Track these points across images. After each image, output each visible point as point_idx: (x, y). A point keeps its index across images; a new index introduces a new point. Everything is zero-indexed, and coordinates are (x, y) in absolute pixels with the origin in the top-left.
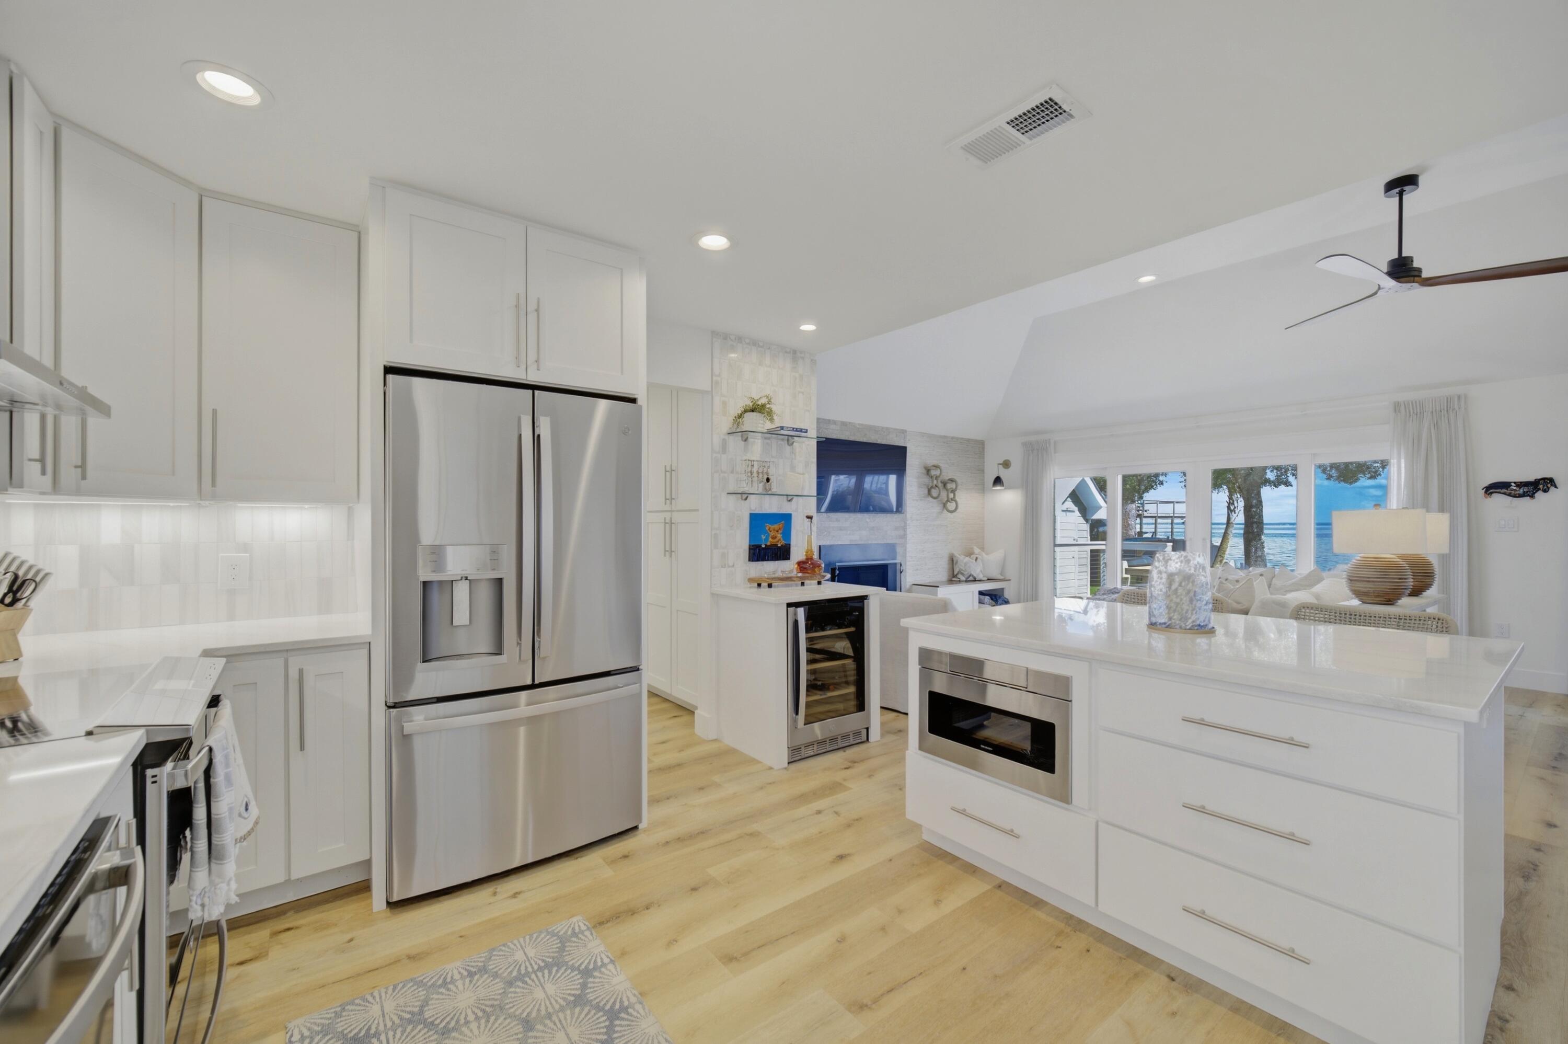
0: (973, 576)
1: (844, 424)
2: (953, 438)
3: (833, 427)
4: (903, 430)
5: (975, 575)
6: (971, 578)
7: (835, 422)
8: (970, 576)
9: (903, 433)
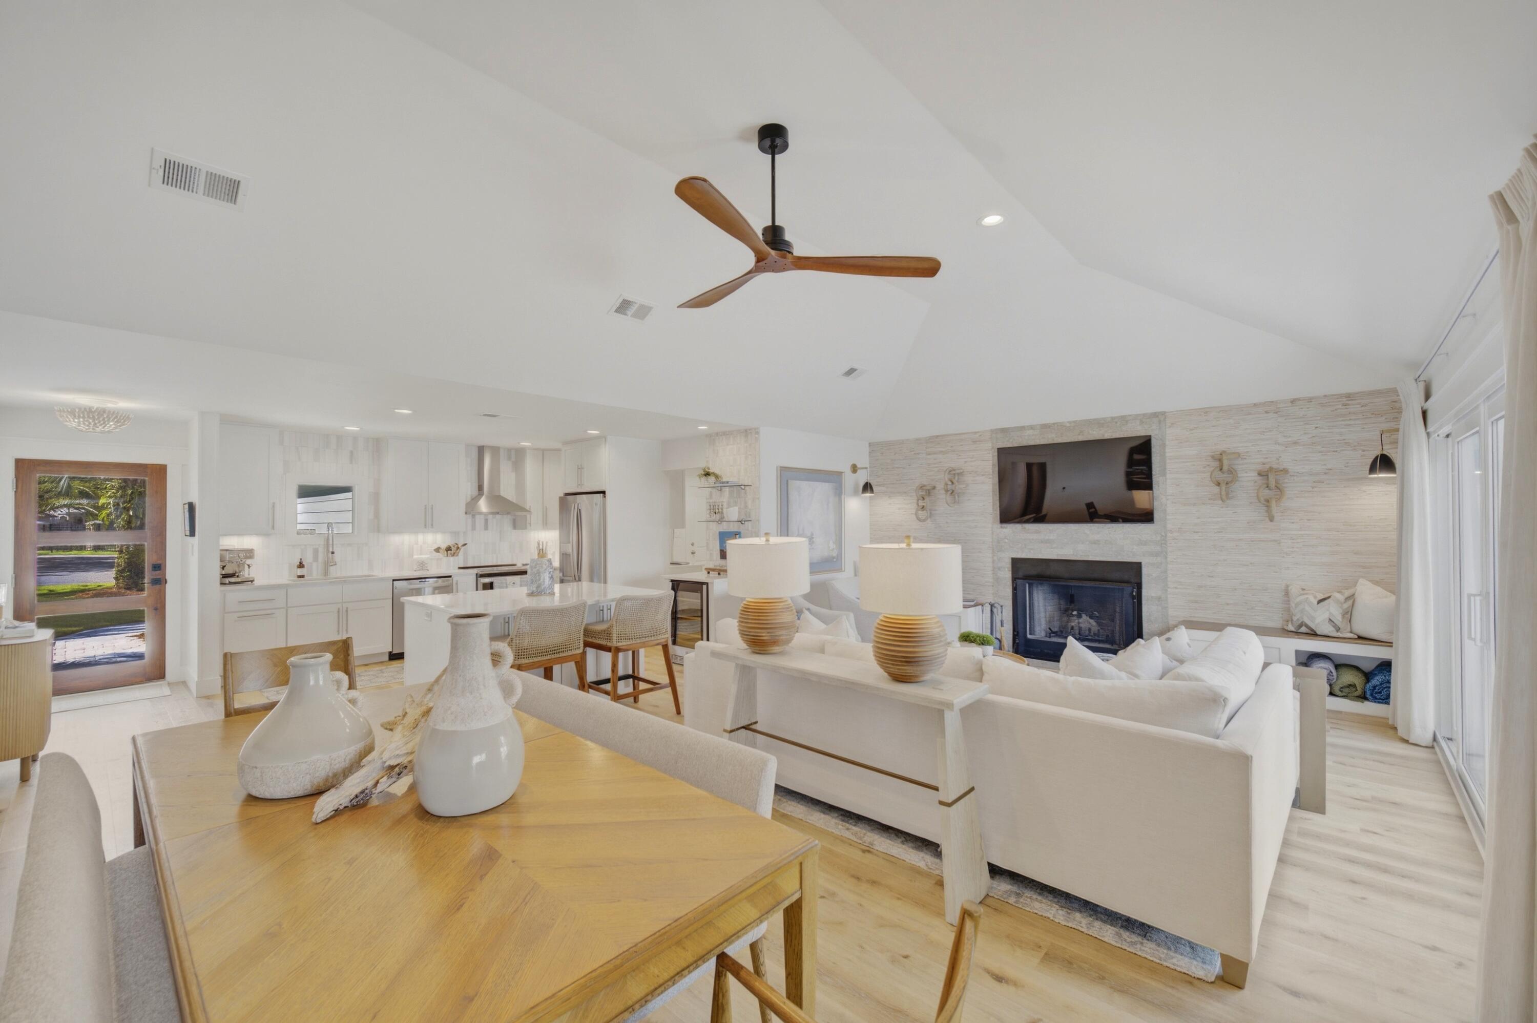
0: (1307, 626)
1: (1045, 427)
2: (1293, 401)
3: (1030, 432)
4: (1155, 413)
5: (1313, 626)
6: (1303, 629)
7: (1032, 427)
8: (1301, 626)
9: (1157, 417)
